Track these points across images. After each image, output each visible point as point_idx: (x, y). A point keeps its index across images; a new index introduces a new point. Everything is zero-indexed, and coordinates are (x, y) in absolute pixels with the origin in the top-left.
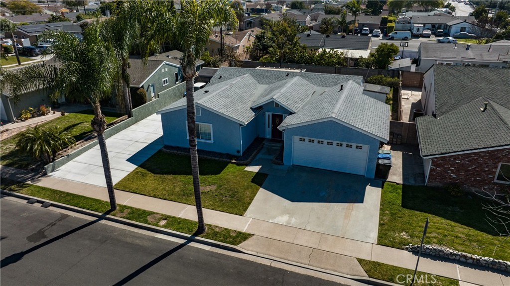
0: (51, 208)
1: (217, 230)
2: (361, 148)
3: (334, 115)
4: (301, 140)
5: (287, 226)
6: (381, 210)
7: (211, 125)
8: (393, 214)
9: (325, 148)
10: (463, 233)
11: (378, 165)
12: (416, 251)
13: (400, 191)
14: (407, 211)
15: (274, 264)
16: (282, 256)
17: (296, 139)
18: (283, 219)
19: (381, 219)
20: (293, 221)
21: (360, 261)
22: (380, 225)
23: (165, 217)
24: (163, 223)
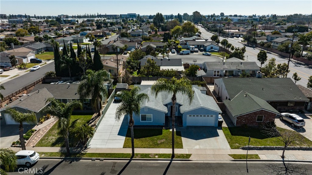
0: (104, 161)
1: (178, 155)
2: (212, 116)
3: (202, 106)
4: (190, 116)
5: (200, 149)
6: (226, 137)
7: (152, 114)
8: (230, 138)
9: (199, 118)
10: (253, 140)
11: (219, 121)
12: (243, 149)
13: (228, 130)
14: (234, 136)
15: (205, 162)
16: (205, 159)
17: (188, 116)
18: (197, 147)
19: (228, 141)
20: (201, 147)
21: (229, 155)
22: (229, 143)
23: (157, 155)
24: (157, 157)
